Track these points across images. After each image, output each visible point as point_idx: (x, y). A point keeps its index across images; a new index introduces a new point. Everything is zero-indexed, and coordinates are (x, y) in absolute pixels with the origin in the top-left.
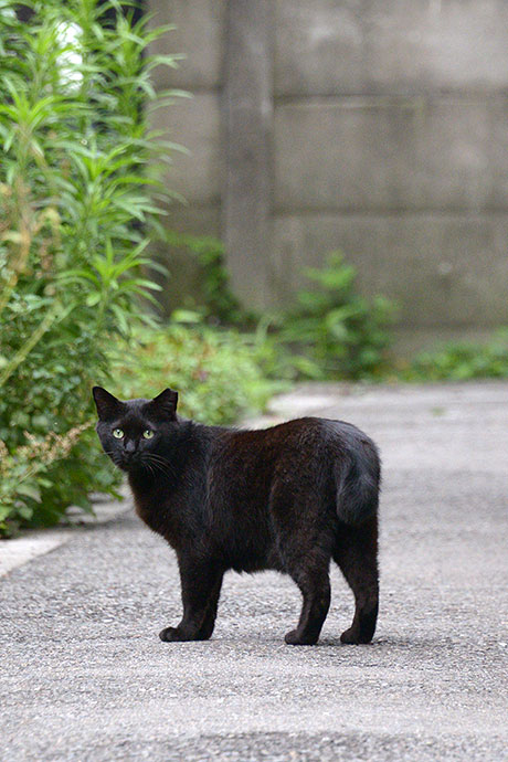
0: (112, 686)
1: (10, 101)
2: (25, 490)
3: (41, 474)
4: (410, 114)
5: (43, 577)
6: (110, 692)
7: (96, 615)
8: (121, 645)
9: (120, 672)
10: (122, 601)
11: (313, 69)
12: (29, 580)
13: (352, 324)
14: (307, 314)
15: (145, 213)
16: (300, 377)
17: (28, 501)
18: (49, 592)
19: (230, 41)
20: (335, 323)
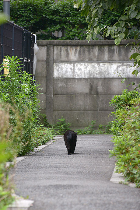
0: (36, 178)
1: (19, 95)
2: (21, 150)
3: (23, 148)
4: (73, 97)
5: (24, 162)
6: (35, 179)
7: (32, 168)
8: (36, 172)
9: (37, 176)
10: (36, 166)
11: (59, 90)
12: (22, 163)
13: (64, 126)
14: (58, 125)
15: (38, 111)
16: (57, 134)
17: (21, 152)
18: (25, 165)
19: (47, 86)
20: (62, 126)
